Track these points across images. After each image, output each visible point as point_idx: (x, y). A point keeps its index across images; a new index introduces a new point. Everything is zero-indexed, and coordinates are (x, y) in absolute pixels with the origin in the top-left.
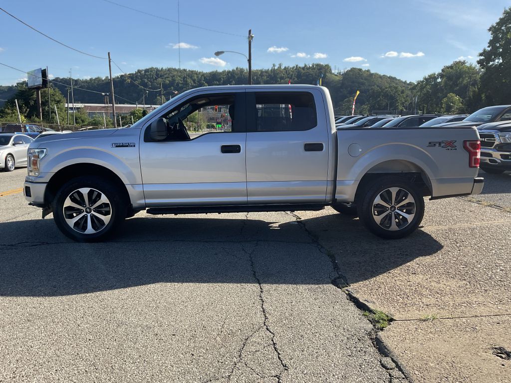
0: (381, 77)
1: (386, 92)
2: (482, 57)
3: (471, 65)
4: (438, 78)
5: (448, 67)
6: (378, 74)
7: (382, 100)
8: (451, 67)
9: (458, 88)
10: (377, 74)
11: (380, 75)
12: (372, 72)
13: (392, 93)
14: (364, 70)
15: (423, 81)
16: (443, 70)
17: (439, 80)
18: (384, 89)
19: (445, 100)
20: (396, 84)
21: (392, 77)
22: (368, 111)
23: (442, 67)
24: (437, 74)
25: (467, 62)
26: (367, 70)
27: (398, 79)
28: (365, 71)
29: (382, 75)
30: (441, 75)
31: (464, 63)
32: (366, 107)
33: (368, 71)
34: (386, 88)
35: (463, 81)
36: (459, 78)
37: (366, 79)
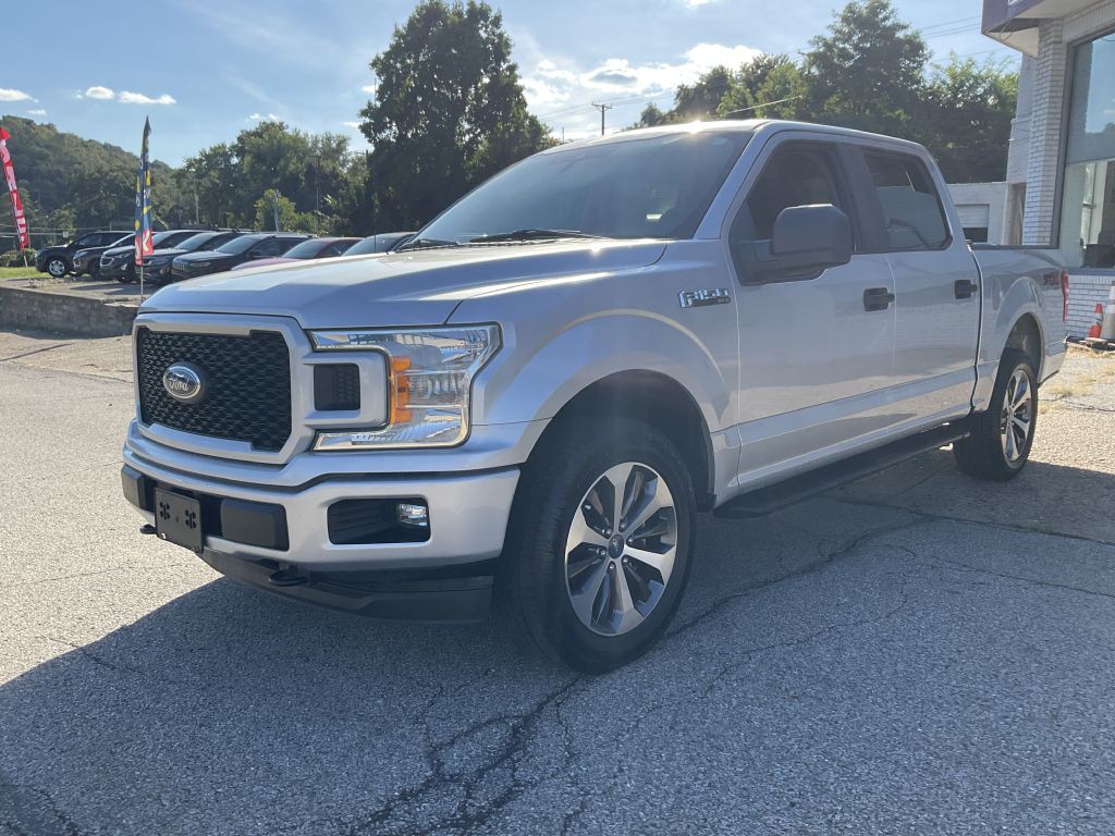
0: (85, 144)
1: (113, 180)
2: (368, 120)
3: (297, 134)
4: (231, 155)
5: (249, 134)
6: (76, 137)
7: (106, 198)
8: (257, 134)
9: (279, 179)
10: (72, 137)
11: (81, 139)
12: (61, 130)
13: (128, 184)
14: (38, 123)
15: (201, 160)
16: (239, 139)
17: (235, 160)
18: (107, 174)
19: (260, 203)
20: (124, 162)
21: (111, 146)
22: (74, 223)
23: (239, 134)
24: (228, 146)
25: (287, 126)
26: (46, 123)
27: (126, 151)
28: (42, 125)
29: (86, 139)
30: (240, 150)
31: (281, 127)
32: (67, 213)
33: (50, 127)
34: (112, 171)
35: (286, 166)
36: (278, 159)
37: (47, 147)
